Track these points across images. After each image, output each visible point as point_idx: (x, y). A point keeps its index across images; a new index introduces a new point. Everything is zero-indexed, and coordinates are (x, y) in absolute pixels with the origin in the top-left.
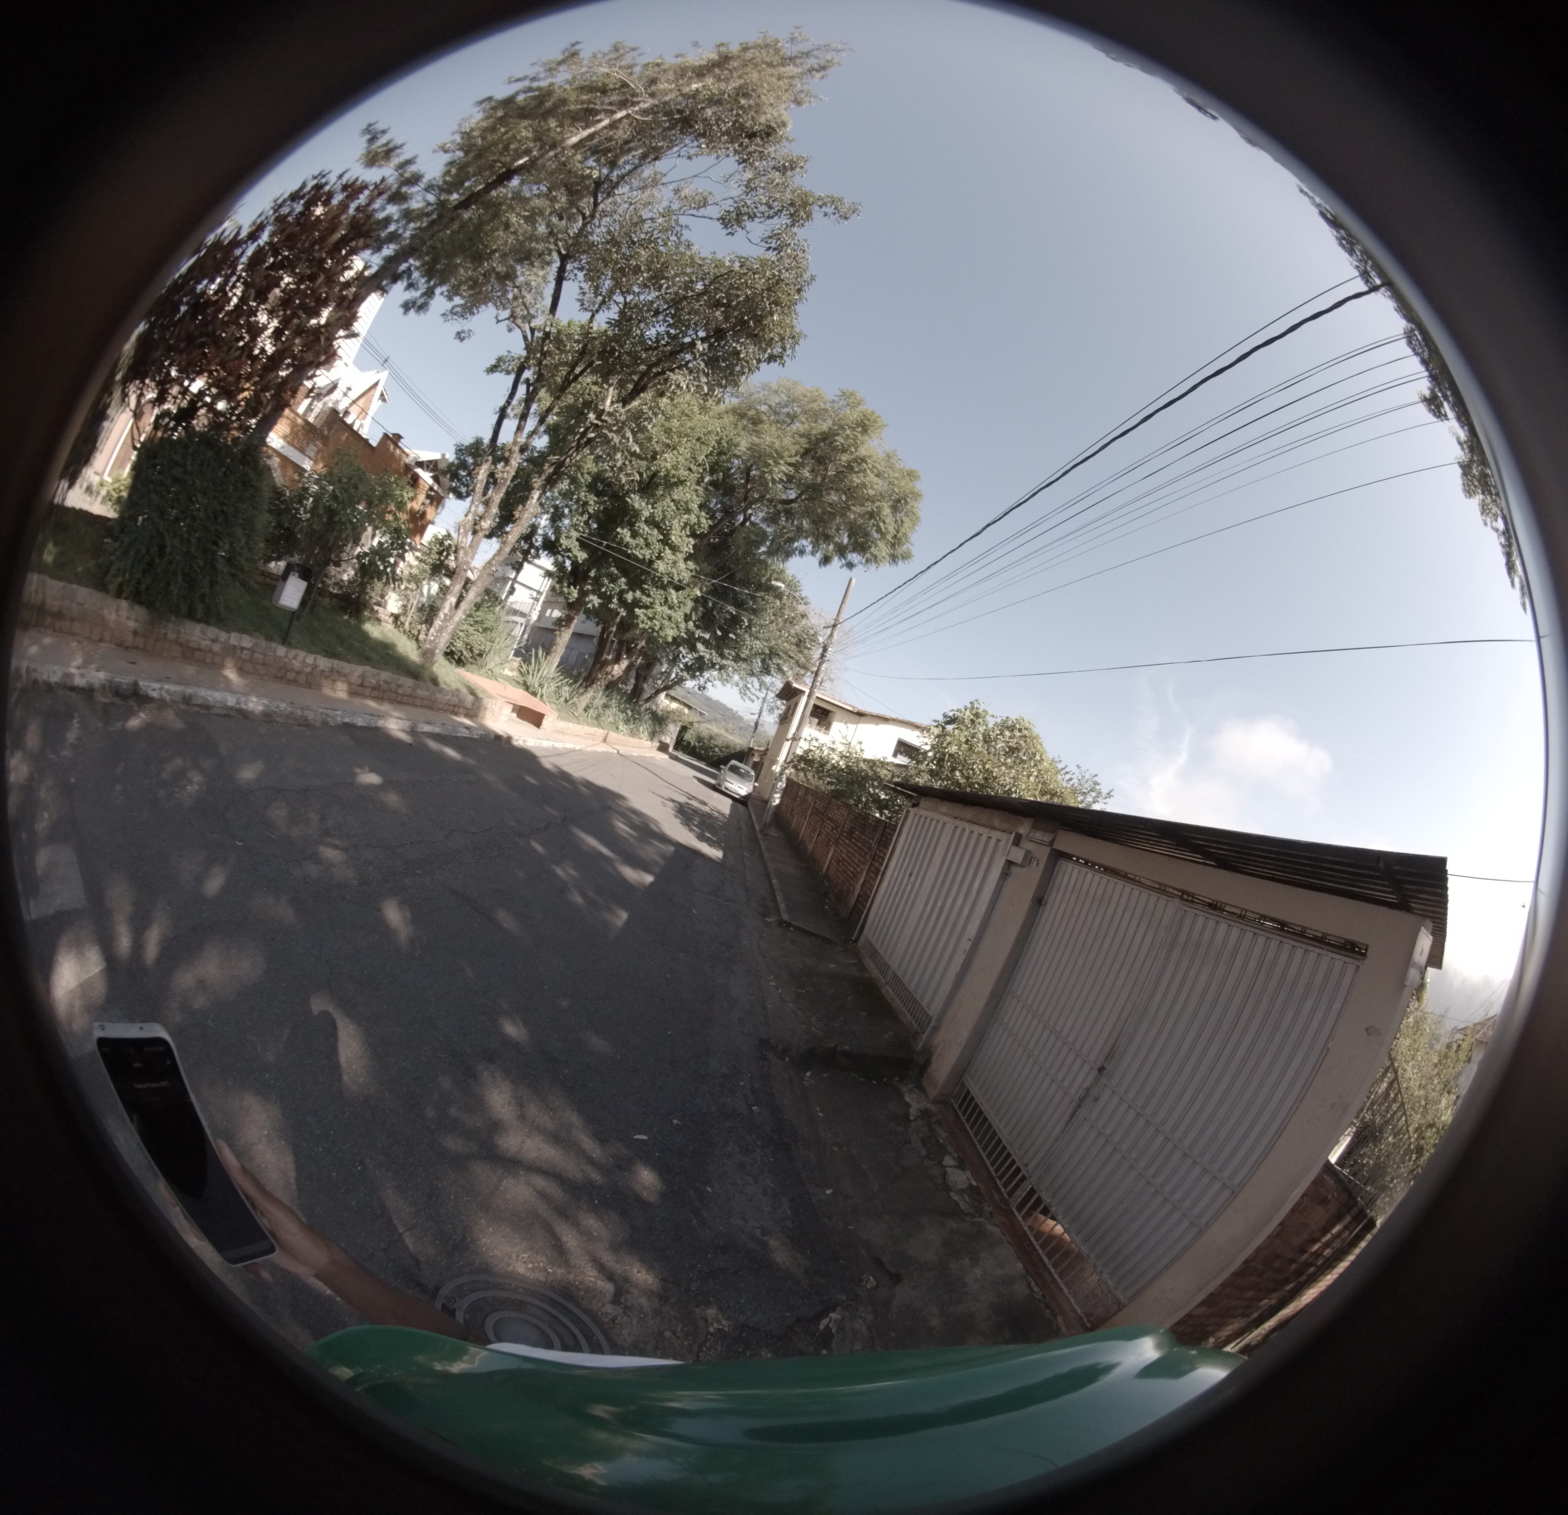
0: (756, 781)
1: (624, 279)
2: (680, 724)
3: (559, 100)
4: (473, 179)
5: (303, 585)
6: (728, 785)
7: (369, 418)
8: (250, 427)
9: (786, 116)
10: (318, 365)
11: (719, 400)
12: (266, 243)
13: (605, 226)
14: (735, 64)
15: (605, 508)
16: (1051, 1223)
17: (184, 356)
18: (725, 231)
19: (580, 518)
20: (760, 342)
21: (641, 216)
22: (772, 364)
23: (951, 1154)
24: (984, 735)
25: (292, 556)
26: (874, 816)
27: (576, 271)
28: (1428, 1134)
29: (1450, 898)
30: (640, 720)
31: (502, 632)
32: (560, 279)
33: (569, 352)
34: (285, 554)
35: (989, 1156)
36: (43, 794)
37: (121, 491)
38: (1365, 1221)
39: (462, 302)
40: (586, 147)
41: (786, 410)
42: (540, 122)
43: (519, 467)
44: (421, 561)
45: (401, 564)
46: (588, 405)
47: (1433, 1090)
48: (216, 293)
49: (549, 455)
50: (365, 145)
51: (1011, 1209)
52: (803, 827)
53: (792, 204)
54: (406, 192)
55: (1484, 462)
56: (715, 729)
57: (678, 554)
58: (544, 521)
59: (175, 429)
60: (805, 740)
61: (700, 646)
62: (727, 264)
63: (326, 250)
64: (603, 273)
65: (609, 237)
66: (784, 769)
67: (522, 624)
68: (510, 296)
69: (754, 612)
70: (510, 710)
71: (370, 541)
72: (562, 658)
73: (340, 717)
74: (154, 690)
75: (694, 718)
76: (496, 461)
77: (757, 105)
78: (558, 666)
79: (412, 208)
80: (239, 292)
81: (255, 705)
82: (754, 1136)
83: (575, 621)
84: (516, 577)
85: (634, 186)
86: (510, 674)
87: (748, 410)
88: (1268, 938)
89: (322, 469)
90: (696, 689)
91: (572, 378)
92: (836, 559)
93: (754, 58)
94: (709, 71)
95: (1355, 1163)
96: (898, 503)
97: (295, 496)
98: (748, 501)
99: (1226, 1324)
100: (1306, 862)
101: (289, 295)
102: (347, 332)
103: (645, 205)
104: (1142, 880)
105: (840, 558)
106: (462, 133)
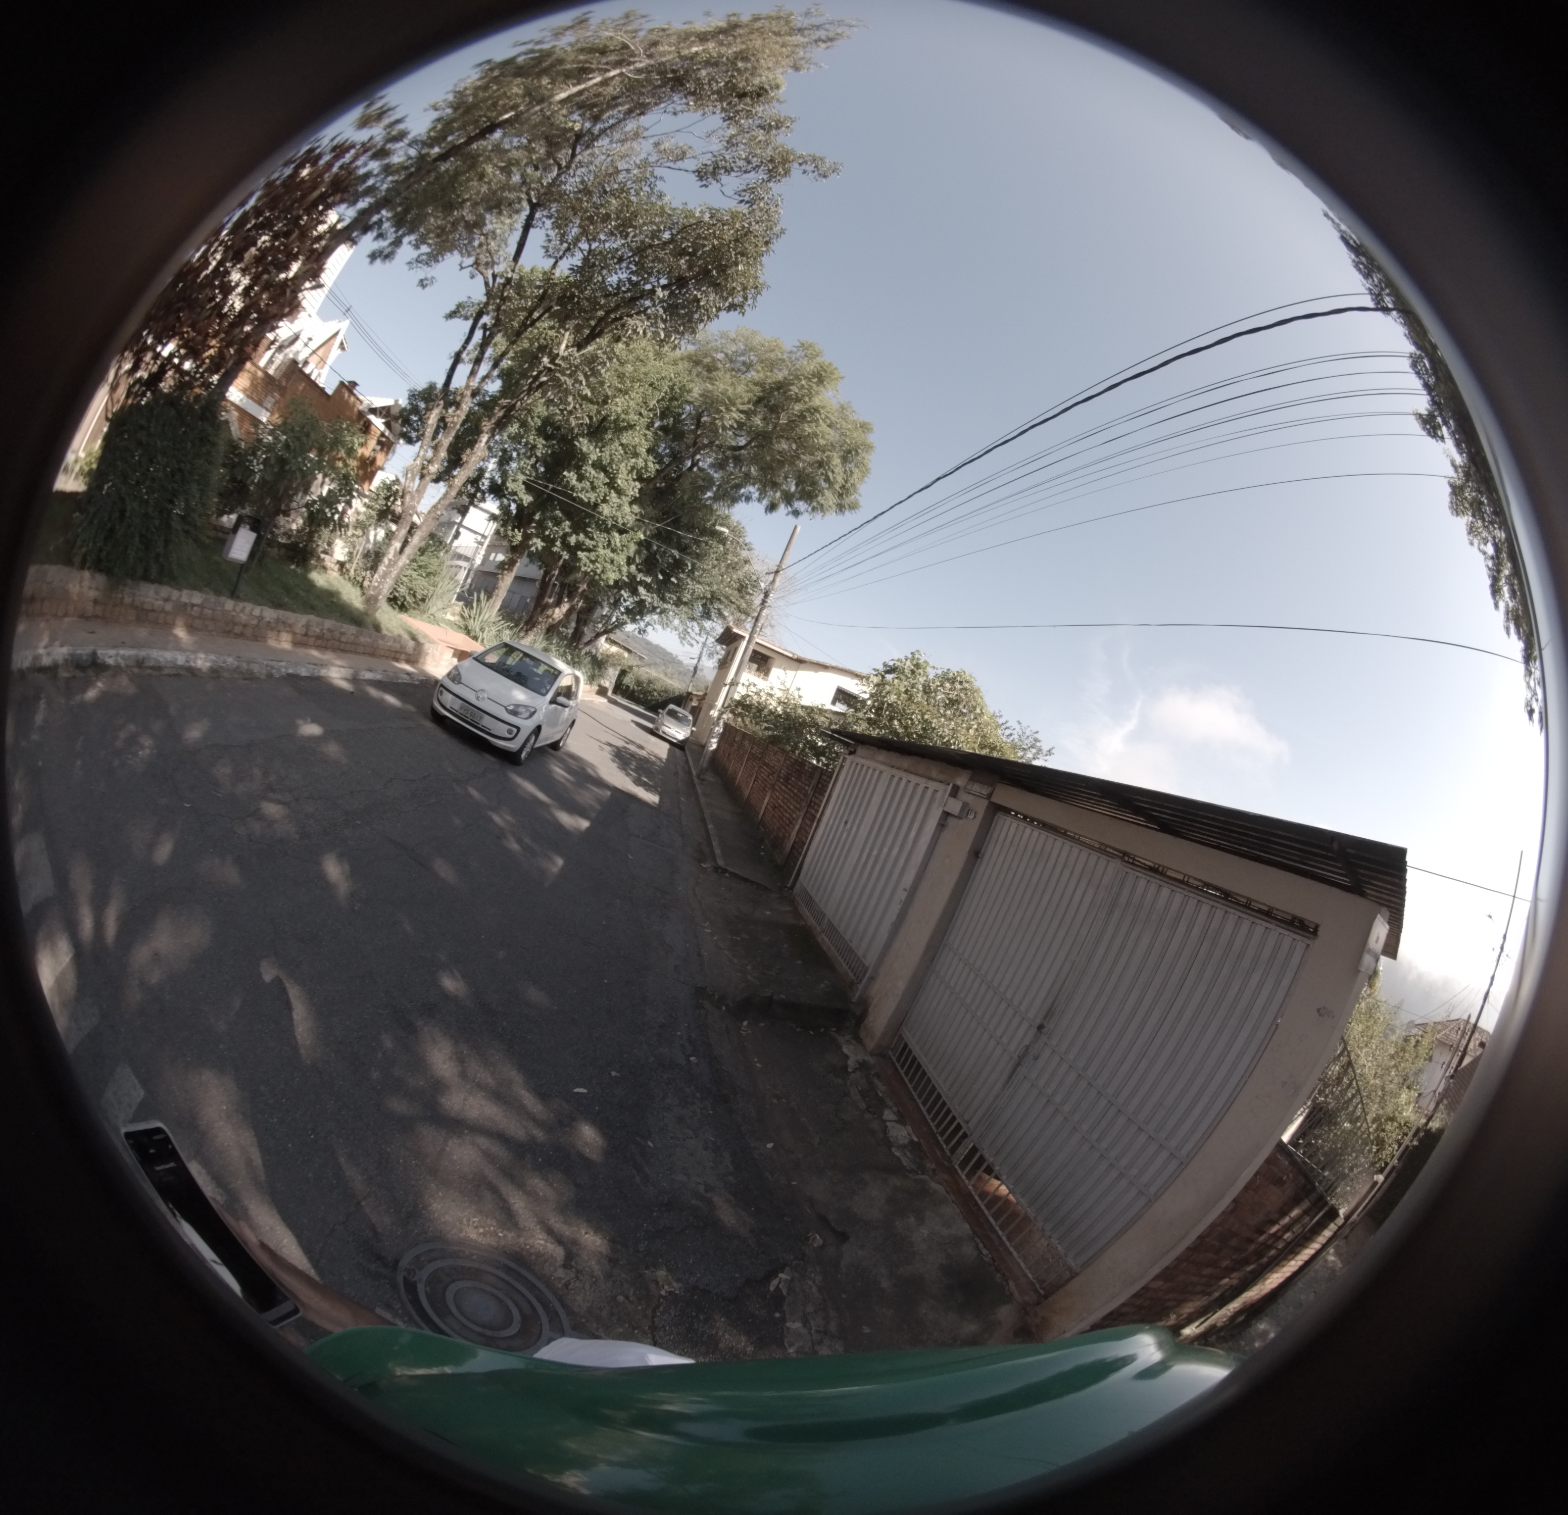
0: (694, 725)
1: (591, 227)
2: (619, 668)
3: (557, 60)
4: (456, 134)
5: (253, 536)
6: (666, 729)
7: (327, 368)
8: (212, 383)
9: (781, 79)
10: (281, 317)
11: (675, 346)
12: (253, 208)
13: (580, 176)
14: (741, 31)
15: (553, 452)
16: (996, 1183)
17: (161, 324)
18: (700, 183)
19: (528, 461)
20: (722, 291)
21: (617, 168)
22: (732, 313)
23: (891, 1108)
24: (924, 686)
25: (244, 508)
26: (810, 763)
27: (544, 219)
28: (1389, 1127)
29: (1407, 890)
30: (580, 662)
31: (445, 577)
32: (528, 226)
33: (529, 297)
34: (237, 507)
35: (929, 1112)
37: (91, 464)
38: (1326, 1209)
39: (428, 250)
40: (578, 104)
41: (742, 358)
42: (532, 80)
43: (470, 411)
44: (368, 507)
45: (350, 512)
46: (542, 349)
47: (1391, 1081)
48: (199, 260)
49: (500, 399)
51: (953, 1167)
52: (741, 772)
53: (772, 160)
54: (390, 149)
56: (654, 673)
57: (623, 497)
58: (492, 465)
59: (144, 394)
60: (743, 685)
61: (642, 590)
62: (697, 214)
63: (304, 207)
64: (571, 221)
65: (582, 187)
66: (721, 713)
67: (465, 568)
68: (476, 243)
69: (699, 557)
70: (451, 655)
71: (319, 490)
72: (503, 601)
73: (284, 668)
74: (111, 657)
75: (634, 662)
76: (448, 405)
77: (754, 68)
78: (499, 610)
79: (393, 162)
80: (218, 257)
81: (202, 662)
82: (692, 1087)
83: (518, 564)
84: (462, 521)
85: (615, 139)
86: (452, 618)
87: (705, 357)
88: (1213, 906)
89: (277, 419)
90: (636, 632)
91: (529, 322)
92: (782, 506)
93: (762, 28)
94: (713, 37)
95: (1310, 1144)
96: (849, 454)
97: (249, 448)
98: (697, 447)
99: (1185, 1301)
100: (1254, 834)
101: (264, 252)
102: (314, 283)
103: (622, 157)
104: (1082, 838)
105: (786, 506)
106: (455, 92)
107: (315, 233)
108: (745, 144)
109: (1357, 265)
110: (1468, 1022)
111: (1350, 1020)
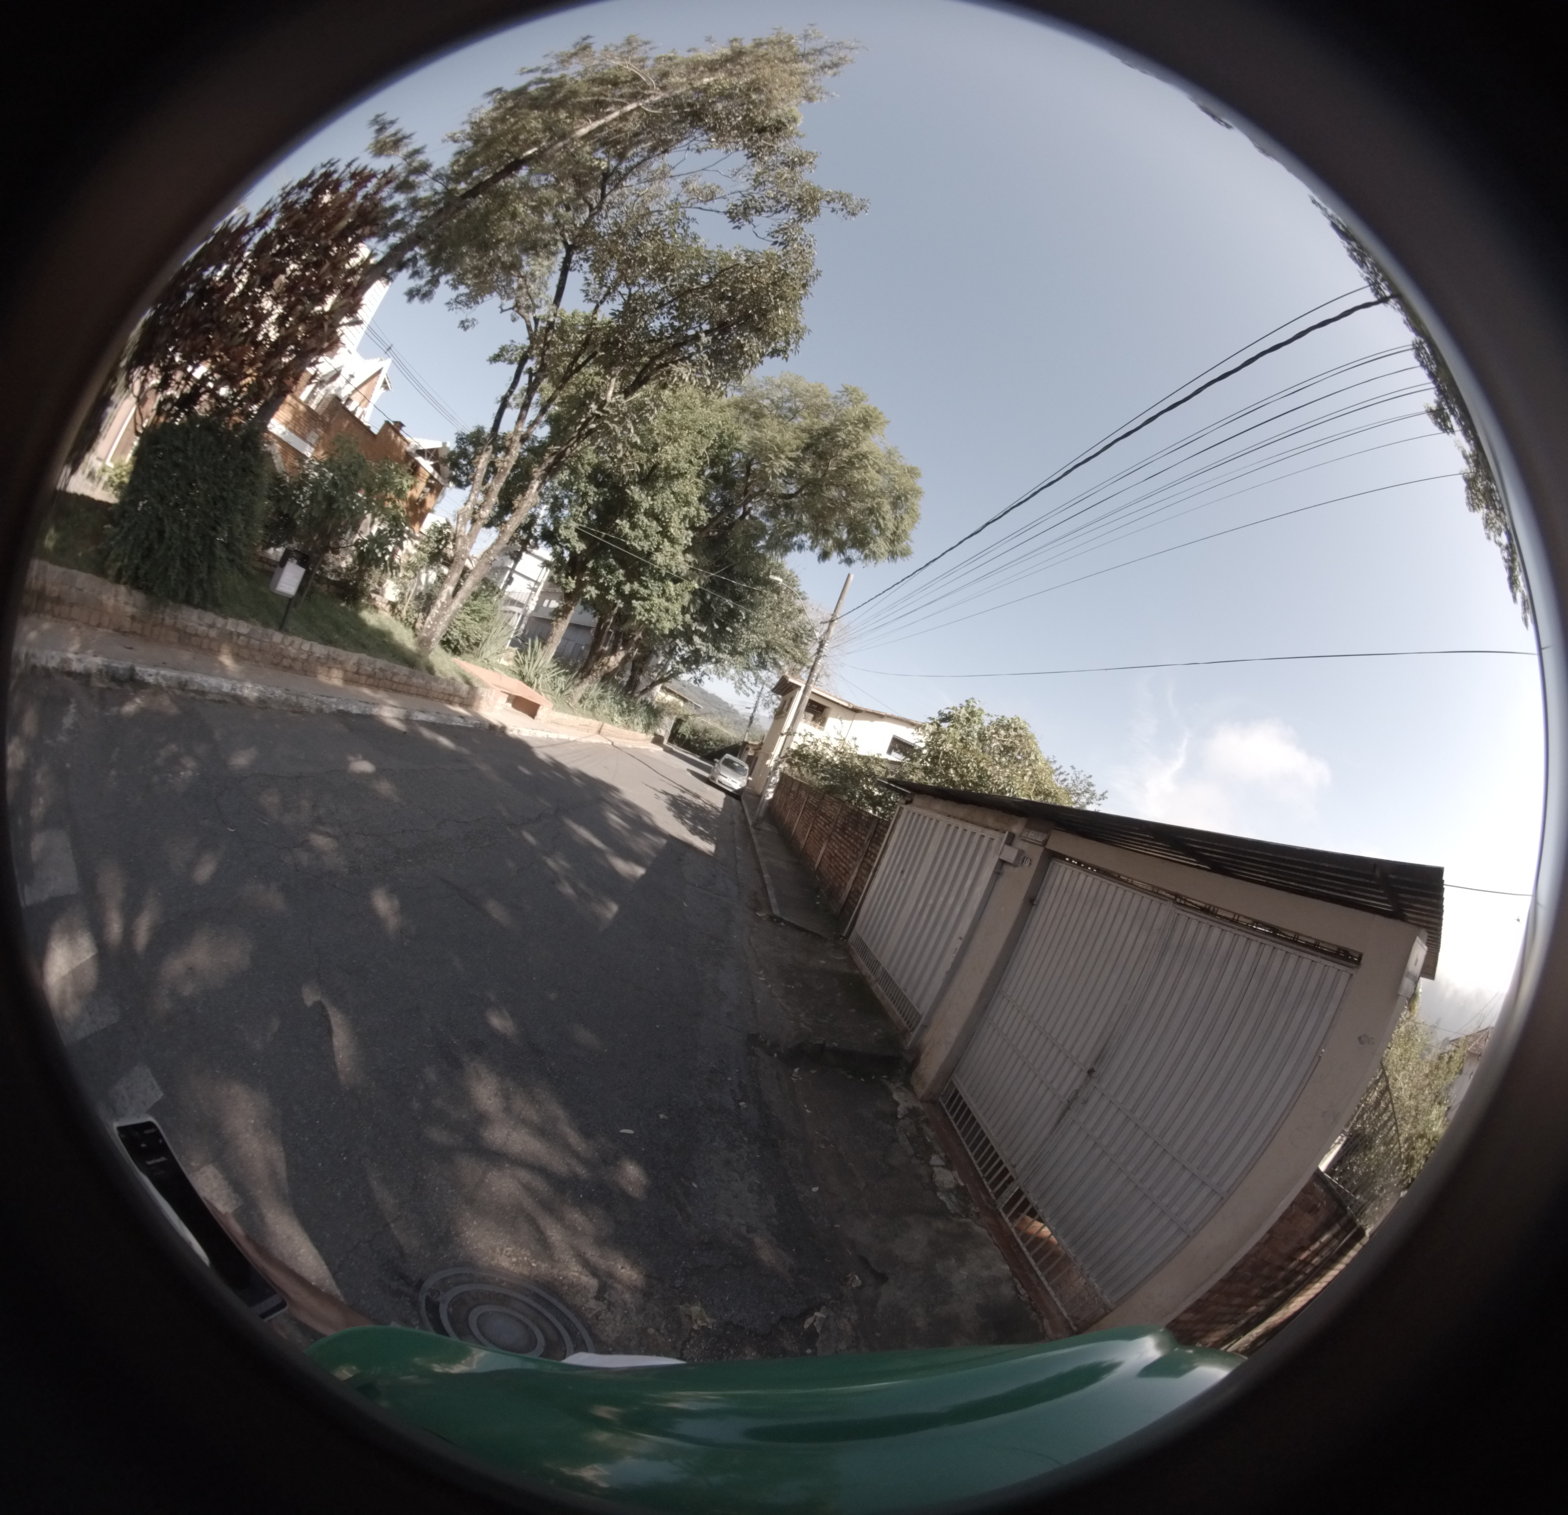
0: (750, 775)
1: (629, 271)
2: (675, 717)
3: (570, 92)
4: (481, 169)
5: (301, 571)
6: (722, 779)
7: (371, 406)
8: (251, 413)
9: (796, 112)
10: (321, 352)
11: (722, 393)
12: (273, 230)
13: (612, 218)
14: (748, 59)
15: (604, 500)
16: (1040, 1225)
17: (189, 342)
18: (732, 225)
19: (580, 509)
20: (764, 337)
21: (648, 208)
22: (775, 358)
23: (938, 1154)
24: (979, 733)
25: (291, 542)
26: (867, 813)
27: (581, 262)
28: (1419, 1144)
29: (1445, 909)
30: (635, 711)
31: (499, 622)
32: (565, 269)
33: (573, 342)
34: (283, 541)
35: (976, 1157)
36: (38, 779)
37: (122, 476)
38: (1355, 1230)
39: (467, 291)
40: (600, 140)
41: (788, 405)
42: (550, 113)
43: (519, 456)
44: (419, 549)
45: (400, 553)
46: (591, 395)
47: (1424, 1100)
48: (222, 279)
49: (549, 445)
50: (374, 135)
51: (997, 1210)
52: (796, 821)
53: (800, 199)
54: (414, 181)
55: (1490, 478)
56: (709, 722)
57: (676, 546)
58: (543, 511)
59: (177, 415)
60: (800, 734)
61: (696, 639)
62: (733, 257)
63: (333, 237)
65: (615, 229)
66: (778, 763)
67: (519, 614)
68: (515, 286)
69: (752, 606)
70: (505, 700)
71: (369, 529)
72: (558, 648)
73: (335, 704)
74: (150, 675)
75: (689, 711)
76: (497, 450)
77: (768, 100)
78: (554, 657)
79: (419, 197)
80: (244, 279)
81: (250, 691)
82: (741, 1132)
83: (572, 612)
84: (515, 566)
85: (642, 178)
86: (506, 663)
87: (750, 404)
88: (1261, 943)
89: (322, 455)
90: (692, 682)
91: (574, 368)
92: (835, 554)
93: (767, 54)
94: (721, 66)
95: (1345, 1170)
96: (899, 500)
97: (295, 483)
98: (748, 495)
99: (1214, 1330)
100: (1301, 868)
101: (294, 282)
102: (351, 319)
103: (652, 198)
104: (1135, 882)
105: (838, 554)
106: (472, 123)
107: (347, 266)
109: (1351, 253)
111: (1389, 1045)
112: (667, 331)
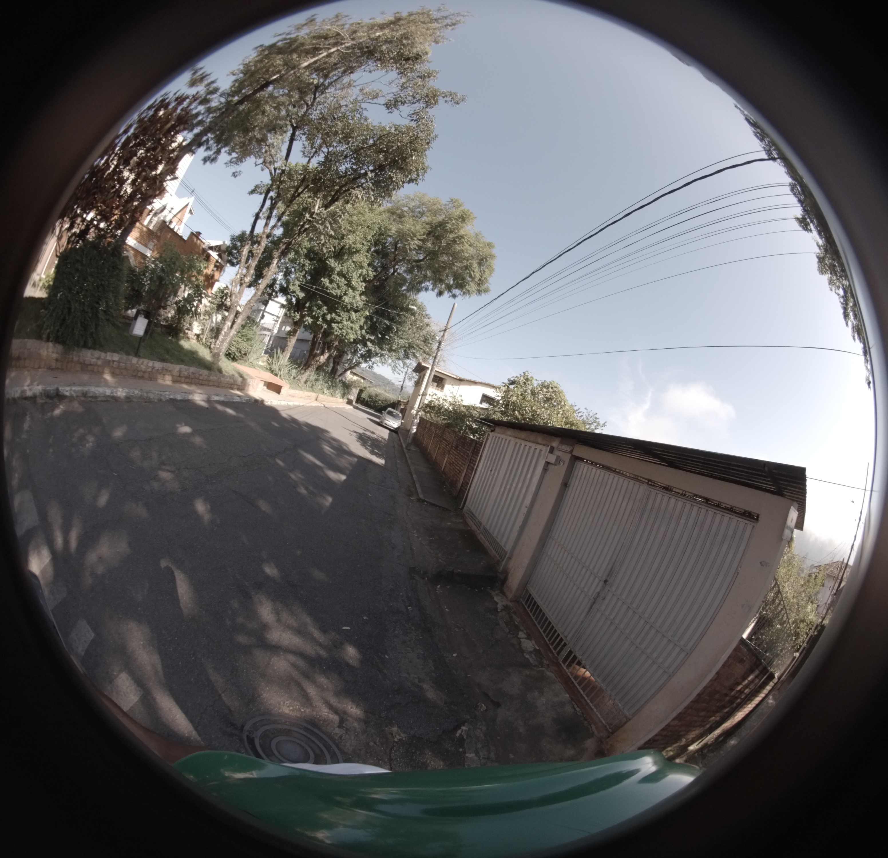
0: (403, 419)
1: (328, 139)
2: (359, 388)
3: (300, 44)
4: (247, 88)
5: (146, 321)
6: (387, 422)
7: (183, 225)
8: (117, 235)
9: (428, 49)
10: (155, 196)
11: (380, 205)
12: (132, 134)
13: (319, 110)
14: (403, 22)
15: (315, 268)
16: (584, 670)
17: (85, 201)
18: (388, 111)
19: (301, 274)
20: (405, 172)
21: (340, 104)
22: (411, 184)
23: (523, 631)
24: (531, 391)
25: (140, 305)
26: (469, 438)
27: (301, 135)
28: (801, 625)
29: (807, 491)
30: (336, 387)
31: (257, 340)
32: (292, 140)
33: (296, 180)
34: (136, 305)
35: (544, 632)
36: (14, 462)
37: (49, 281)
38: (768, 674)
39: (236, 155)
40: (315, 68)
41: (418, 210)
42: (288, 56)
43: (266, 246)
44: (211, 303)
45: (201, 306)
46: (305, 209)
47: (802, 600)
48: (103, 164)
49: (283, 239)
50: (190, 77)
51: (559, 662)
52: (430, 444)
53: (427, 96)
54: (209, 98)
56: (378, 391)
57: (356, 292)
58: (280, 276)
59: (78, 242)
60: (430, 395)
61: (369, 344)
62: (388, 129)
63: (163, 133)
64: (316, 136)
65: (321, 116)
66: (418, 412)
67: (268, 335)
68: (263, 151)
69: (400, 323)
70: (263, 385)
71: (183, 294)
72: (291, 353)
73: (168, 395)
74: (67, 391)
75: (367, 385)
76: (253, 243)
77: (413, 43)
78: (289, 358)
79: (212, 106)
80: (115, 163)
81: (121, 393)
82: (410, 624)
83: (298, 332)
84: (265, 309)
85: (337, 88)
86: (262, 364)
87: (397, 210)
88: (699, 507)
89: (156, 255)
90: (367, 368)
91: (296, 194)
92: (446, 292)
93: (414, 19)
94: (387, 26)
95: (758, 638)
96: (482, 261)
97: (141, 272)
98: (396, 261)
100: (720, 465)
101: (141, 160)
102: (172, 177)
103: (343, 98)
104: (624, 473)
105: (448, 292)
106: (244, 64)
108: (411, 87)
109: (756, 134)
110: (843, 562)
111: (779, 567)
112: (349, 171)
